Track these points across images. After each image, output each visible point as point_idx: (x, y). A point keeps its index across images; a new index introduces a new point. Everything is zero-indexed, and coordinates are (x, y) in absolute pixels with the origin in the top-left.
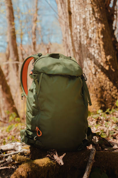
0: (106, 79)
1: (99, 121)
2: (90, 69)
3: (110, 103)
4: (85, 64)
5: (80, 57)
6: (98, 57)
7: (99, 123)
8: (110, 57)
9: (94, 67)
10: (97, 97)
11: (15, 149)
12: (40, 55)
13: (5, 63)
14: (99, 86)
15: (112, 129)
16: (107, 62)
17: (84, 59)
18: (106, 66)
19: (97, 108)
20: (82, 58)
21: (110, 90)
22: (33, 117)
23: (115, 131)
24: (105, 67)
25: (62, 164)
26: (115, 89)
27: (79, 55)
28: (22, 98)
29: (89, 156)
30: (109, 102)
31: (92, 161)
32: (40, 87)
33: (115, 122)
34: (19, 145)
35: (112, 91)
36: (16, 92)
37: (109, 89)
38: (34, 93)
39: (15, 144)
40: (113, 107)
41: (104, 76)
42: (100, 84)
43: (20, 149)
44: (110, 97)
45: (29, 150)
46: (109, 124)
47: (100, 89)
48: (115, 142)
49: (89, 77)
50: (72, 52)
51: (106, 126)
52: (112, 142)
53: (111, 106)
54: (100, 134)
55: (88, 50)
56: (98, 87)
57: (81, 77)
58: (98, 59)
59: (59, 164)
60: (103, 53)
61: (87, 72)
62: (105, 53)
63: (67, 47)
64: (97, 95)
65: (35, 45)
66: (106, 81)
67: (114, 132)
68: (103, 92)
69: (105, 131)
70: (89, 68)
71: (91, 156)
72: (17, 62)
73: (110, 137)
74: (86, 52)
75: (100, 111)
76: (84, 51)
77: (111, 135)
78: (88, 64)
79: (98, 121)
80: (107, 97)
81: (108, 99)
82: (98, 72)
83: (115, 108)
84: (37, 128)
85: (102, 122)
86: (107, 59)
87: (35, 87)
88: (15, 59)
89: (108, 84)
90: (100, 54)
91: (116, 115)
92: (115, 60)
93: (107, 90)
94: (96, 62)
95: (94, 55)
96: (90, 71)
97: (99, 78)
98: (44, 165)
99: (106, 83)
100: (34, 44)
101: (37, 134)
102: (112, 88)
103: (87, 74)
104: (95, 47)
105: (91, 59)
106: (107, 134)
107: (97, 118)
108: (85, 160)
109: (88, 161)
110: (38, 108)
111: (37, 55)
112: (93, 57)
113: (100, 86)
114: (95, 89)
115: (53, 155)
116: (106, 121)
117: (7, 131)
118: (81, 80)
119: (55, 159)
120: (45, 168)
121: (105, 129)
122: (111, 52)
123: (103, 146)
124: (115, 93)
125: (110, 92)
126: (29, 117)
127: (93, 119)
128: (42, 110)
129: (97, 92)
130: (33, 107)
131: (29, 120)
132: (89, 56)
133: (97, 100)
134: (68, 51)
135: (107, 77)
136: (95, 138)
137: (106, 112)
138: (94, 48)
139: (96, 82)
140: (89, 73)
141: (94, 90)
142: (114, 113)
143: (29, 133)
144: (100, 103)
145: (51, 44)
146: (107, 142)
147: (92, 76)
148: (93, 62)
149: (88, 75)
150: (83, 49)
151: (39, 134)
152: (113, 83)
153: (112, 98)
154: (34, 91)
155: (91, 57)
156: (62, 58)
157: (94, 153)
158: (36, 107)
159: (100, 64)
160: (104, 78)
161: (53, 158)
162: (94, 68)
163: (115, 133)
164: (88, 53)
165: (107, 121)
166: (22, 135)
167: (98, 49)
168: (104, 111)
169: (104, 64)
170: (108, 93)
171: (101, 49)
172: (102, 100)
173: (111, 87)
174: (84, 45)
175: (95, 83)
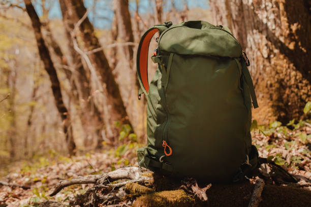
0: (289, 67)
1: (274, 139)
2: (259, 49)
3: (297, 110)
4: (250, 40)
5: (240, 29)
6: (274, 27)
7: (274, 143)
8: (298, 26)
9: (267, 45)
10: (271, 98)
11: (131, 177)
12: (168, 25)
13: (110, 46)
14: (276, 80)
15: (297, 154)
16: (291, 35)
17: (248, 32)
18: (289, 43)
19: (270, 118)
20: (244, 30)
21: (297, 87)
22: (158, 125)
23: (303, 157)
24: (287, 45)
25: (206, 199)
26: (306, 85)
27: (238, 25)
28: (139, 97)
29: (252, 192)
30: (295, 109)
31: (257, 199)
32: (169, 76)
33: (304, 143)
34: (136, 171)
35: (300, 87)
36: (130, 97)
37: (294, 85)
38: (160, 87)
39: (130, 170)
40: (302, 117)
41: (285, 60)
42: (277, 77)
43: (137, 177)
44: (296, 98)
45: (152, 178)
46: (292, 145)
47: (277, 85)
48: (302, 175)
49: (257, 63)
50: (225, 20)
51: (287, 148)
52: (297, 174)
53: (297, 115)
54: (273, 160)
55: (256, 15)
56: (273, 82)
57: (240, 59)
58: (275, 29)
59: (201, 199)
60: (284, 19)
61: (253, 55)
62: (288, 18)
63: (218, 11)
64: (271, 95)
65: (162, 14)
66: (289, 70)
67: (301, 158)
68: (282, 91)
69: (284, 156)
70: (256, 48)
71: (255, 192)
72: (130, 43)
73: (292, 167)
74: (251, 19)
75: (276, 124)
76: (249, 17)
77: (295, 162)
78: (256, 41)
79: (272, 139)
80: (290, 99)
81: (292, 103)
82: (275, 55)
83: (305, 119)
84: (164, 142)
85: (279, 141)
86: (291, 30)
87: (161, 78)
88: (127, 38)
89: (293, 75)
90: (278, 21)
91: (306, 131)
92: (307, 31)
93: (290, 87)
94: (271, 36)
95: (266, 24)
96: (259, 54)
97: (276, 65)
98: (175, 199)
99: (288, 73)
100: (160, 11)
101: (165, 152)
102: (301, 82)
103: (254, 59)
104: (268, 8)
105: (261, 32)
106: (288, 161)
107: (271, 134)
108: (245, 198)
109: (250, 199)
110: (165, 111)
111: (164, 24)
112: (264, 27)
113: (278, 79)
114: (267, 84)
115: (191, 186)
116: (286, 139)
117: (116, 156)
118: (239, 64)
119: (194, 191)
120: (178, 204)
121: (285, 153)
122: (300, 16)
123: (280, 180)
124: (306, 91)
125: (296, 90)
126: (151, 125)
127: (262, 136)
128: (173, 115)
129: (272, 90)
130: (158, 109)
131: (152, 131)
132: (256, 25)
133: (271, 104)
134: (218, 19)
135: (292, 63)
136: (264, 167)
137: (289, 124)
138: (267, 11)
139: (269, 72)
140: (257, 57)
141: (267, 87)
142: (304, 128)
143: (151, 152)
144: (276, 111)
145: (188, 9)
146: (287, 174)
147: (263, 61)
148: (264, 37)
149: (255, 61)
150: (246, 13)
151: (168, 151)
152: (302, 74)
153: (299, 100)
154: (160, 83)
155: (261, 27)
156: (206, 28)
157: (262, 188)
158: (163, 109)
159: (278, 39)
160: (286, 65)
161: (190, 191)
162: (266, 48)
163: (302, 160)
164: (255, 21)
165: (289, 140)
166: (141, 156)
167: (274, 12)
168: (284, 124)
169: (285, 38)
170: (292, 92)
171: (281, 13)
172: (281, 104)
173: (298, 81)
174: (248, 7)
175: (267, 75)
